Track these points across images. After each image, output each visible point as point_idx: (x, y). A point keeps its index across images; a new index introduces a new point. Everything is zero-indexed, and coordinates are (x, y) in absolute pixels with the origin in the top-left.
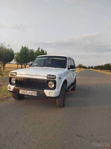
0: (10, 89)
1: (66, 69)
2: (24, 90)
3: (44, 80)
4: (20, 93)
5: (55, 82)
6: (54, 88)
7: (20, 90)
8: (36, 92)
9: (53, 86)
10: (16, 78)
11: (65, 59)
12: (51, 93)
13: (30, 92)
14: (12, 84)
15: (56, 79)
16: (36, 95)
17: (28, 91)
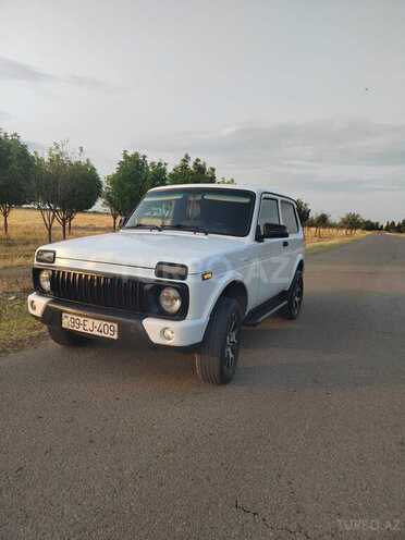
0: (34, 308)
1: (249, 240)
2: (75, 317)
3: (145, 284)
4: (63, 326)
5: (183, 292)
6: (181, 314)
7: (64, 315)
8: (116, 325)
9: (178, 304)
10: (53, 271)
11: (247, 200)
12: (168, 333)
13: (97, 323)
14: (42, 293)
15: (189, 281)
16: (115, 337)
17: (91, 321)
